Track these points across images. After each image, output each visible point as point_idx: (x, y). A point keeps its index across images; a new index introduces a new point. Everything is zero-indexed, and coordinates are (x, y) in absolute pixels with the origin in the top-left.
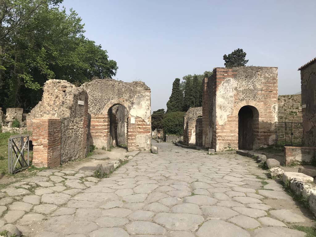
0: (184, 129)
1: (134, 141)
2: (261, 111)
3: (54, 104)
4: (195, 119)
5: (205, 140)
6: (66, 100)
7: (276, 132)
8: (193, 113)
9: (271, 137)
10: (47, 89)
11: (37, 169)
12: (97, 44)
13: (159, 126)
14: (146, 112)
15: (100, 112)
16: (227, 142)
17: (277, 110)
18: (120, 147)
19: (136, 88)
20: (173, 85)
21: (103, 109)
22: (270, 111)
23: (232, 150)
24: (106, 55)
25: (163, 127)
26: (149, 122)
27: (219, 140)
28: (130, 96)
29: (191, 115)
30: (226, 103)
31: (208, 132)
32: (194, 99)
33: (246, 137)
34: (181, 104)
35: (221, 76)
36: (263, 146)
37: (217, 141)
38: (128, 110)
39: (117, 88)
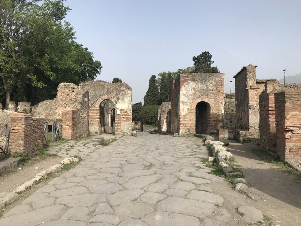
0: (158, 120)
1: (119, 127)
2: (212, 106)
3: (66, 100)
4: (167, 111)
5: (173, 127)
6: (77, 98)
7: (223, 121)
8: (165, 107)
9: (219, 125)
10: (60, 89)
11: (65, 140)
12: (84, 47)
13: (136, 118)
14: (128, 106)
15: (94, 105)
16: (188, 128)
17: (223, 105)
18: (107, 133)
19: (121, 88)
20: (150, 81)
21: (96, 103)
22: (219, 105)
23: (191, 134)
24: (92, 57)
25: (141, 119)
26: (131, 113)
27: (182, 126)
28: (116, 94)
29: (164, 108)
30: (187, 99)
31: (175, 121)
32: (168, 94)
33: (203, 125)
34: (157, 98)
35: (184, 80)
36: (214, 131)
37: (180, 127)
38: (115, 104)
39: (106, 88)
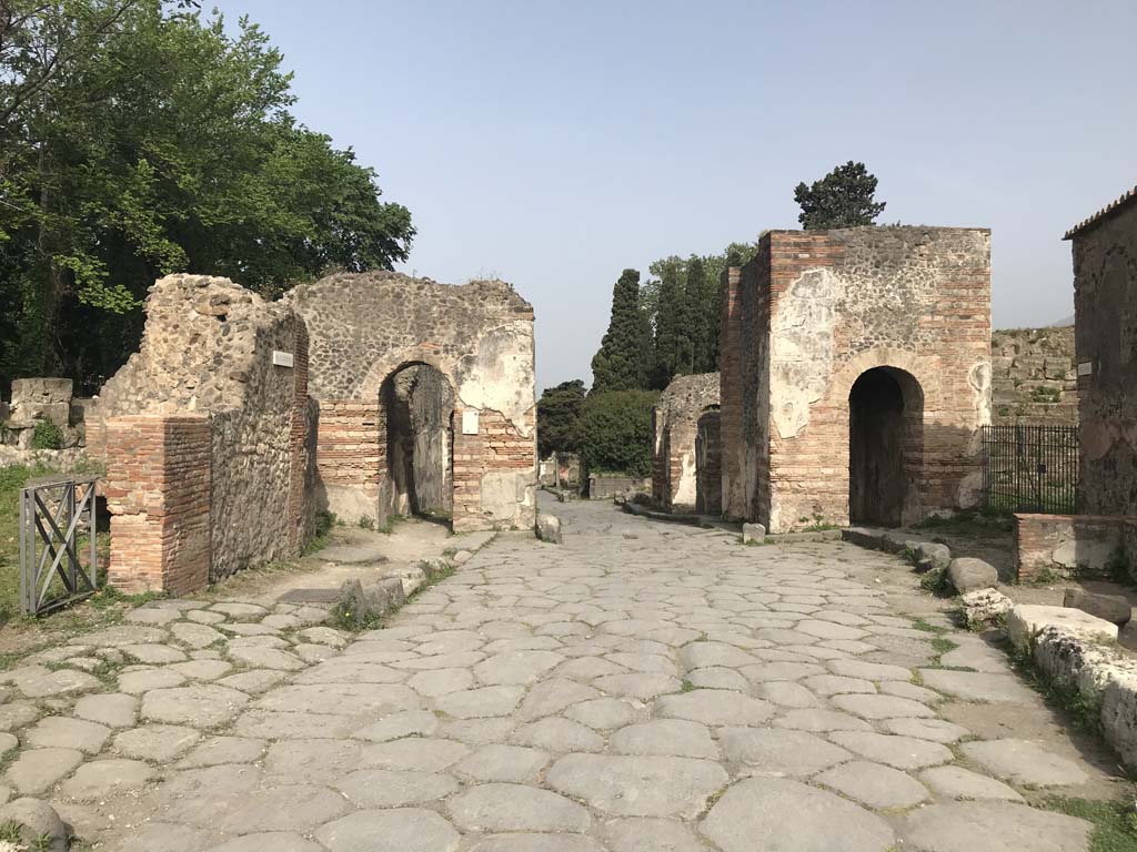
0: (654, 451)
1: (476, 497)
2: (931, 388)
3: (185, 363)
4: (695, 413)
5: (731, 492)
6: (227, 348)
7: (985, 463)
8: (685, 395)
9: (965, 481)
10: (158, 309)
11: (124, 599)
12: (337, 146)
13: (563, 441)
14: (518, 393)
15: (351, 392)
16: (809, 497)
17: (987, 383)
18: (425, 517)
19: (481, 305)
20: (615, 293)
21: (361, 381)
22: (964, 386)
23: (826, 527)
24: (372, 187)
25: (580, 446)
26: (530, 428)
27: (780, 490)
28: (460, 333)
29: (679, 403)
30: (806, 357)
31: (741, 462)
32: (690, 346)
33: (877, 481)
34: (644, 362)
35: (789, 261)
36: (939, 512)
37: (774, 495)
38: (454, 385)
39: (411, 307)
